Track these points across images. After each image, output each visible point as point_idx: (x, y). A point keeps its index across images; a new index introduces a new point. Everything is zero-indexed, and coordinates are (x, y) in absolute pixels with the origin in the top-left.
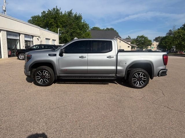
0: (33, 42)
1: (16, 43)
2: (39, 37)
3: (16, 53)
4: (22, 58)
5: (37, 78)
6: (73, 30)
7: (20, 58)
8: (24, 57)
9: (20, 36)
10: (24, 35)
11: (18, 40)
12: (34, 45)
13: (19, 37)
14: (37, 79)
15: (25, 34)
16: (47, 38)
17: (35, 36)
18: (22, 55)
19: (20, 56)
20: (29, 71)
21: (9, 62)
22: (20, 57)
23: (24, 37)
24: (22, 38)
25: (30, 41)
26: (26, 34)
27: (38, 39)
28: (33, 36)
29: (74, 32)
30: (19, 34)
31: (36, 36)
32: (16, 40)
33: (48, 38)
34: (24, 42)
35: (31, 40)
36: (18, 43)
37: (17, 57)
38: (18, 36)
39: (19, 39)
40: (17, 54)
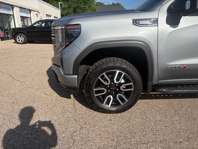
0: (31, 19)
1: (10, 20)
2: (38, 12)
3: (12, 34)
4: (22, 41)
5: (98, 92)
6: (76, 5)
7: (19, 41)
8: (23, 39)
9: (14, 10)
10: (18, 9)
11: (12, 16)
12: (33, 23)
13: (12, 11)
14: (96, 95)
15: (20, 7)
16: (47, 14)
17: (33, 10)
18: (20, 37)
19: (18, 38)
20: (74, 74)
21: (3, 48)
22: (17, 40)
23: (19, 11)
24: (17, 13)
25: (27, 18)
26: (22, 6)
27: (37, 14)
28: (30, 11)
29: (78, 7)
30: (12, 7)
31: (35, 11)
32: (8, 15)
33: (49, 14)
34: (20, 18)
35: (29, 16)
36: (11, 19)
37: (13, 40)
38: (12, 9)
39: (12, 14)
40: (13, 36)
